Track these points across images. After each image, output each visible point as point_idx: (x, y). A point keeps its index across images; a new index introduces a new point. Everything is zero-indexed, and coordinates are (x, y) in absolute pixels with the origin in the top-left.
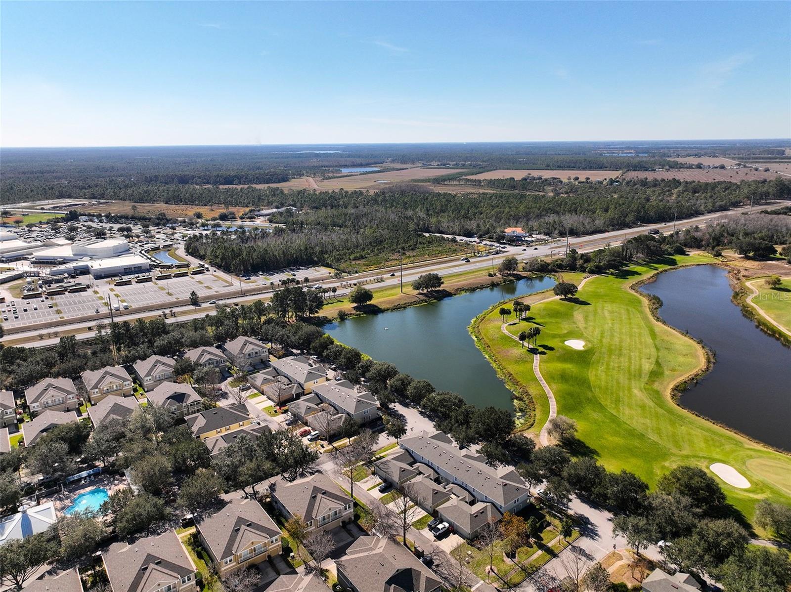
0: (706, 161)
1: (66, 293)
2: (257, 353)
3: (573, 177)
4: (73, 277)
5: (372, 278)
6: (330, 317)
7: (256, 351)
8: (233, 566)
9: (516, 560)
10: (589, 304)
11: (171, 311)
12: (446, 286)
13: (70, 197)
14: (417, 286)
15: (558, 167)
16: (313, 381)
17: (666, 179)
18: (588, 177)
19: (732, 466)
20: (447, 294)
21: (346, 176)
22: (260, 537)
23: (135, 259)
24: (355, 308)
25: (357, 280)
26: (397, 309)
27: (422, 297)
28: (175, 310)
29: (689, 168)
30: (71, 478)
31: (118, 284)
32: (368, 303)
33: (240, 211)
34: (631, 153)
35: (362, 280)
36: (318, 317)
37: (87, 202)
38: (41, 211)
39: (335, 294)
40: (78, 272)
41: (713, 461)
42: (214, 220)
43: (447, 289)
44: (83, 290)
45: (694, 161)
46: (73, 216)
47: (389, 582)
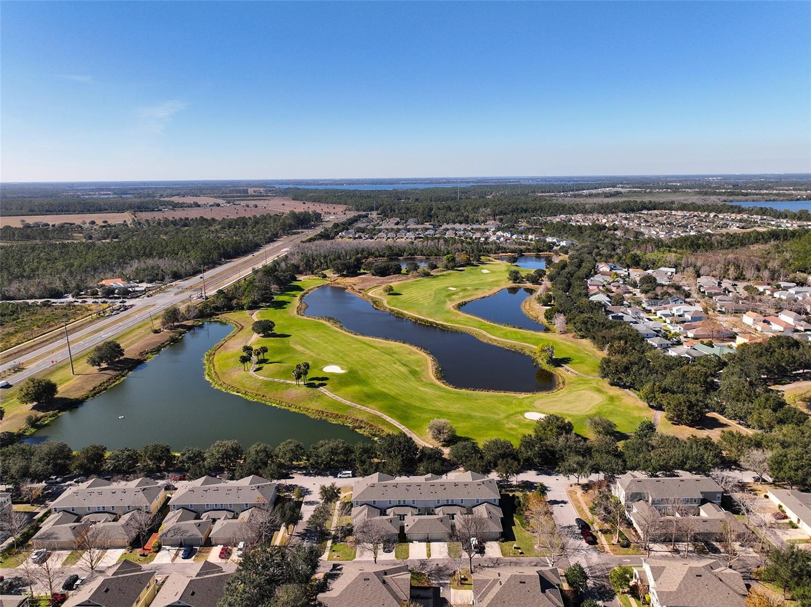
0: (201, 200)
3: (88, 221)
10: (289, 336)
14: (97, 361)
15: (47, 211)
17: (183, 218)
18: (105, 220)
19: (533, 411)
24: (34, 408)
27: (111, 372)
29: (189, 207)
34: (109, 194)
41: (522, 413)
43: (129, 357)
45: (189, 200)
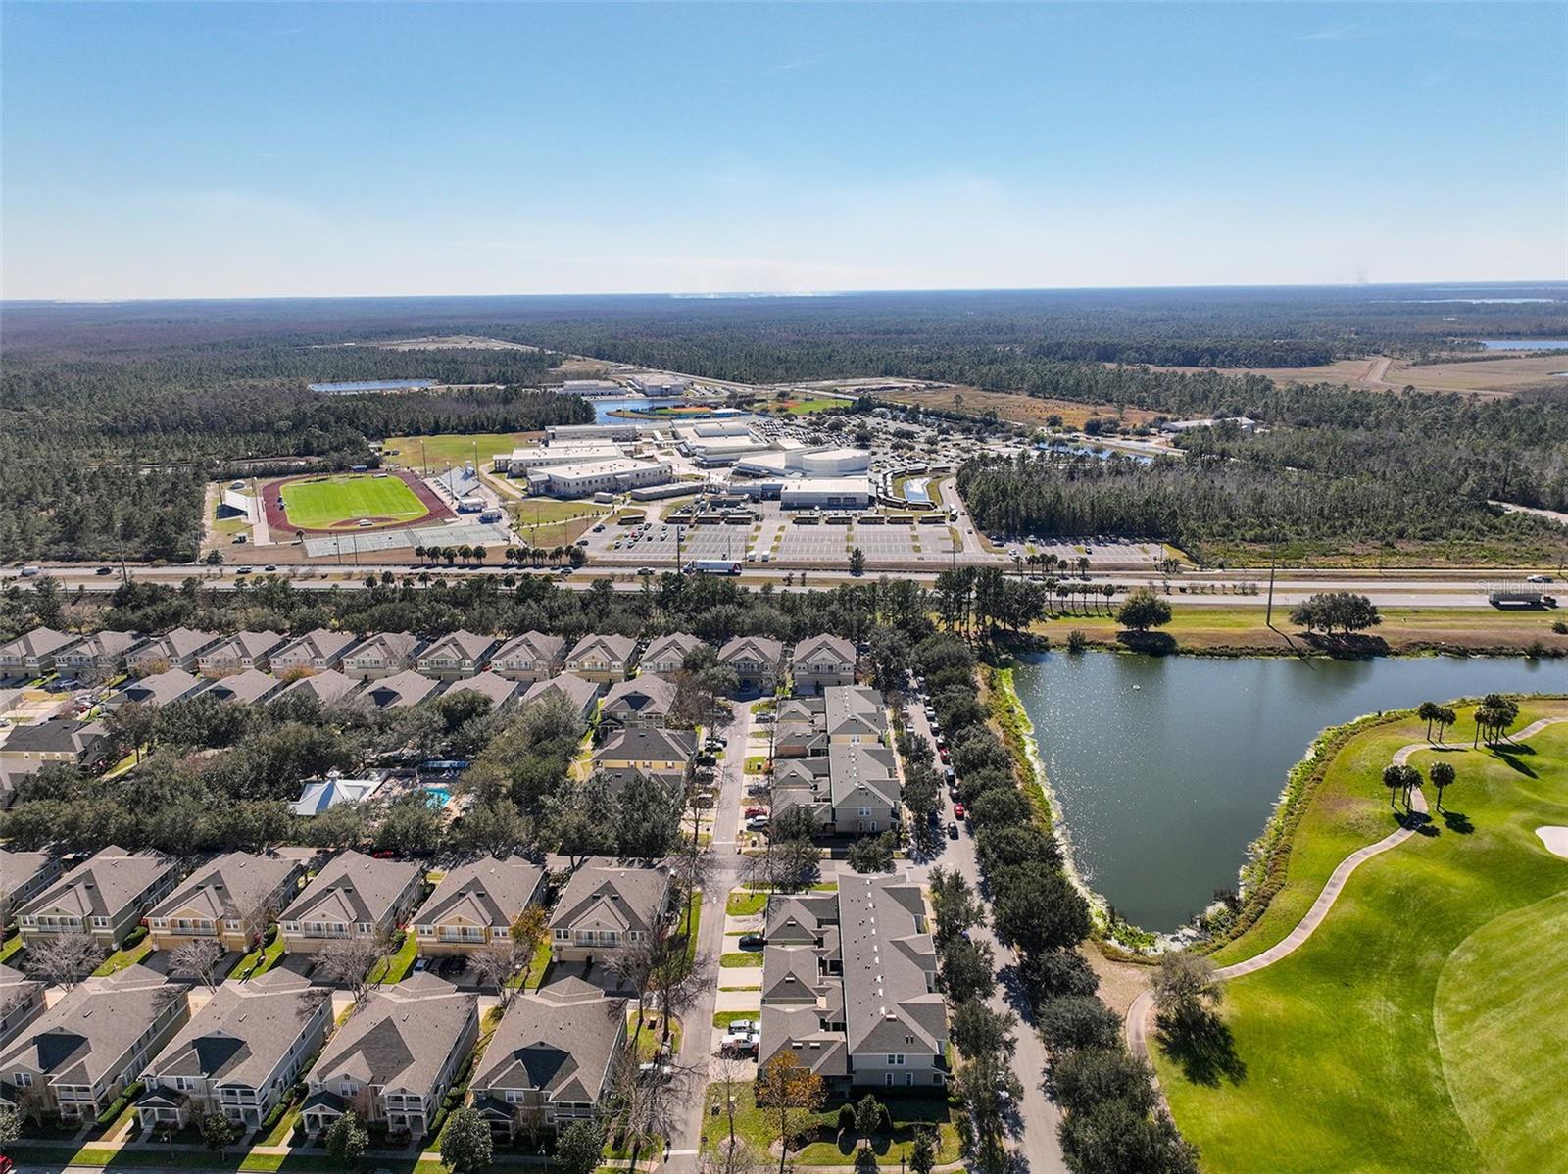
1: (723, 523)
2: (831, 668)
4: (756, 501)
5: (1229, 584)
6: (1051, 642)
7: (831, 664)
8: (431, 943)
9: (790, 1155)
11: (803, 575)
12: (1387, 629)
13: (899, 374)
14: (1304, 616)
16: (851, 736)
20: (1377, 649)
21: (1497, 358)
22: (477, 914)
23: (858, 486)
24: (1121, 636)
25: (1189, 582)
26: (1212, 654)
27: (1301, 643)
28: (809, 575)
30: (431, 765)
31: (798, 522)
32: (1152, 629)
33: (1136, 417)
35: (1202, 582)
36: (1030, 636)
37: (911, 385)
38: (833, 395)
39: (1111, 599)
40: (770, 494)
42: (1070, 432)
43: (1387, 639)
44: (745, 522)
46: (864, 406)
47: (518, 1054)
